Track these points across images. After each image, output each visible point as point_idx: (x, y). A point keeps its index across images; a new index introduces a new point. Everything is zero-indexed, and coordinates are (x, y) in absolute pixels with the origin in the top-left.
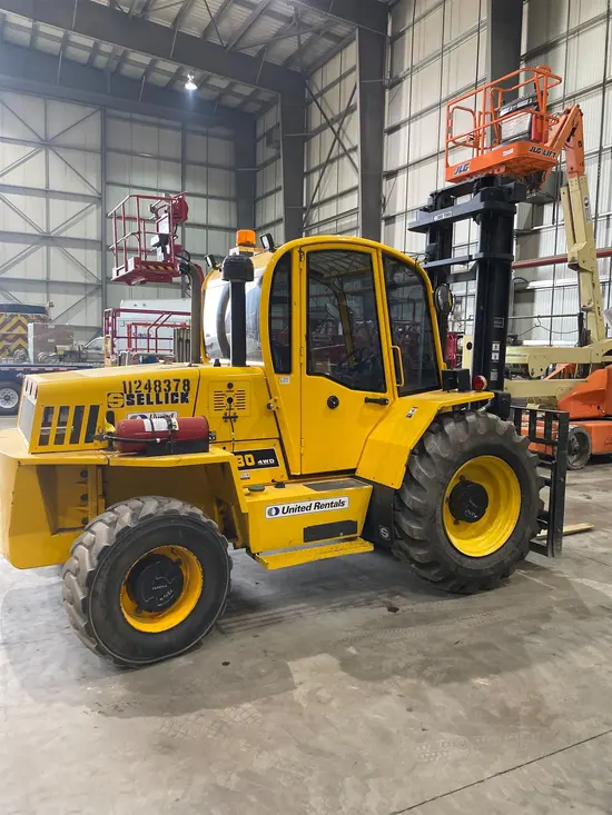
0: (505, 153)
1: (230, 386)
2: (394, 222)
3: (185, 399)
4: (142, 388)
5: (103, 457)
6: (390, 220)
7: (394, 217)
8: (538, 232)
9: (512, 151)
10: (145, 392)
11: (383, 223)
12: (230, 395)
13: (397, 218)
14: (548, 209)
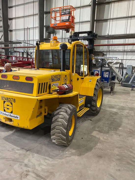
0: (66, 24)
1: (66, 76)
2: (12, 32)
3: (60, 80)
4: (54, 77)
5: (57, 96)
6: (11, 31)
7: (12, 30)
8: (50, 39)
9: (68, 23)
10: (54, 78)
11: (9, 31)
12: (65, 78)
13: (13, 31)
14: (52, 35)
